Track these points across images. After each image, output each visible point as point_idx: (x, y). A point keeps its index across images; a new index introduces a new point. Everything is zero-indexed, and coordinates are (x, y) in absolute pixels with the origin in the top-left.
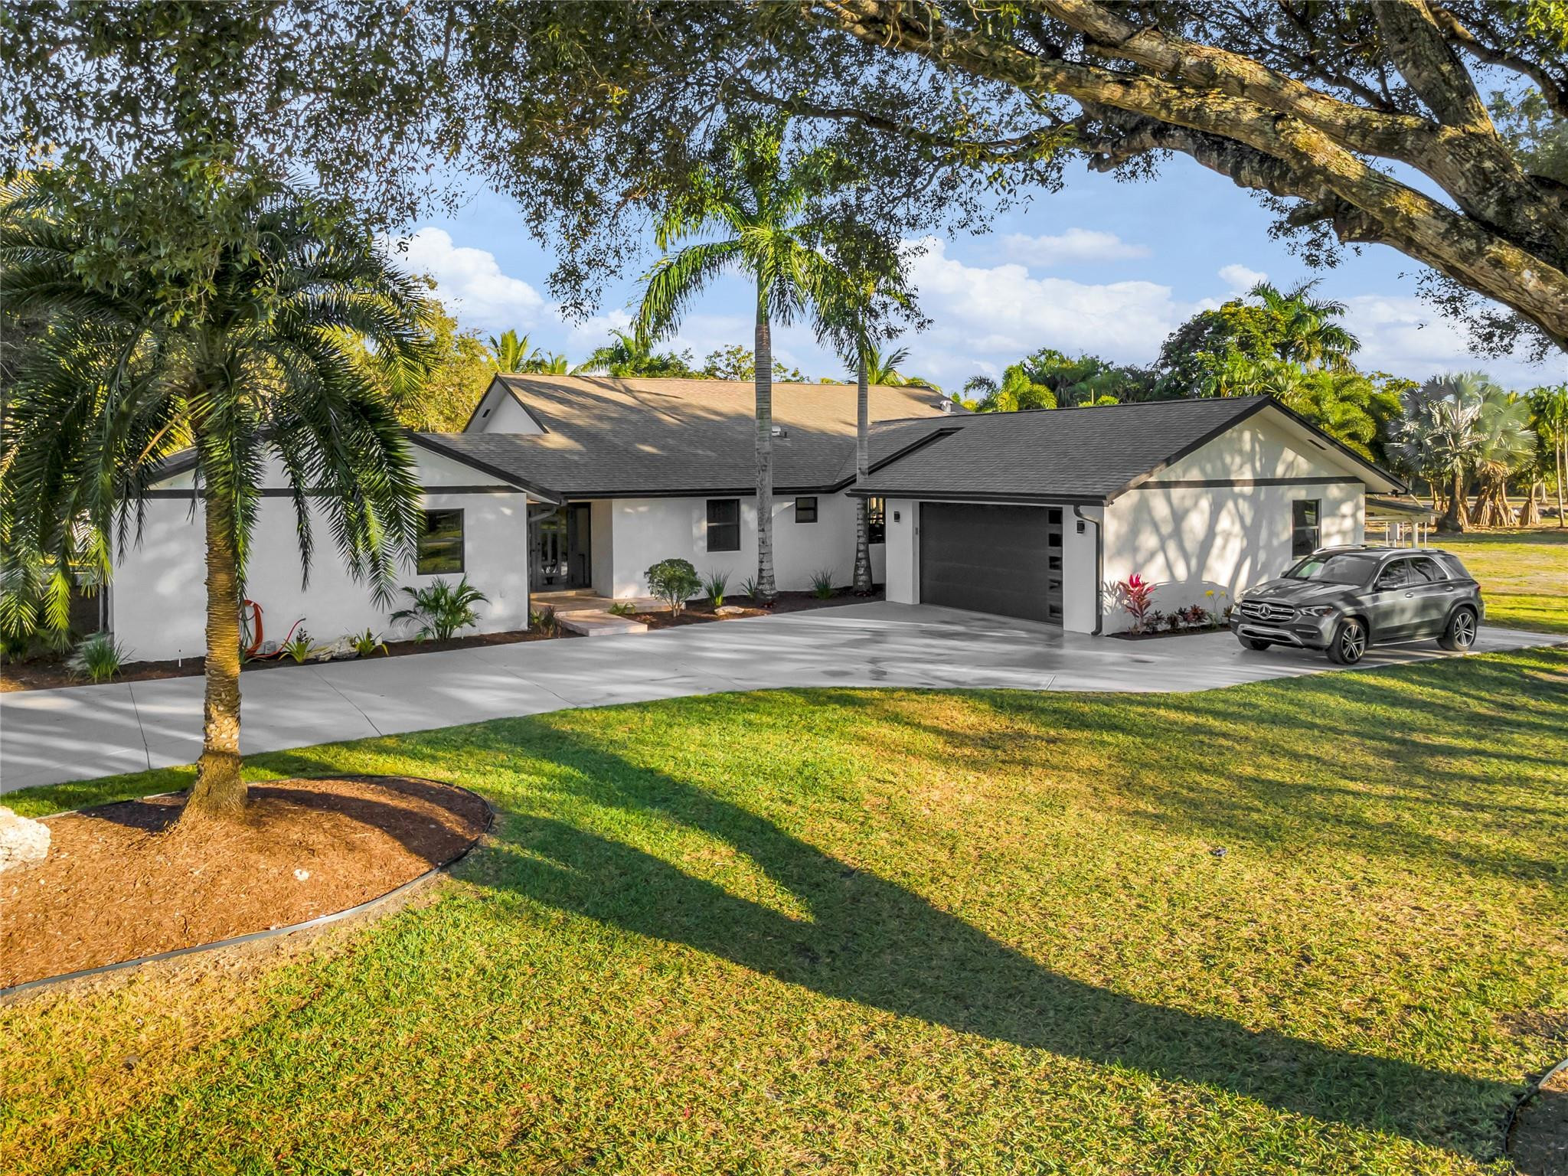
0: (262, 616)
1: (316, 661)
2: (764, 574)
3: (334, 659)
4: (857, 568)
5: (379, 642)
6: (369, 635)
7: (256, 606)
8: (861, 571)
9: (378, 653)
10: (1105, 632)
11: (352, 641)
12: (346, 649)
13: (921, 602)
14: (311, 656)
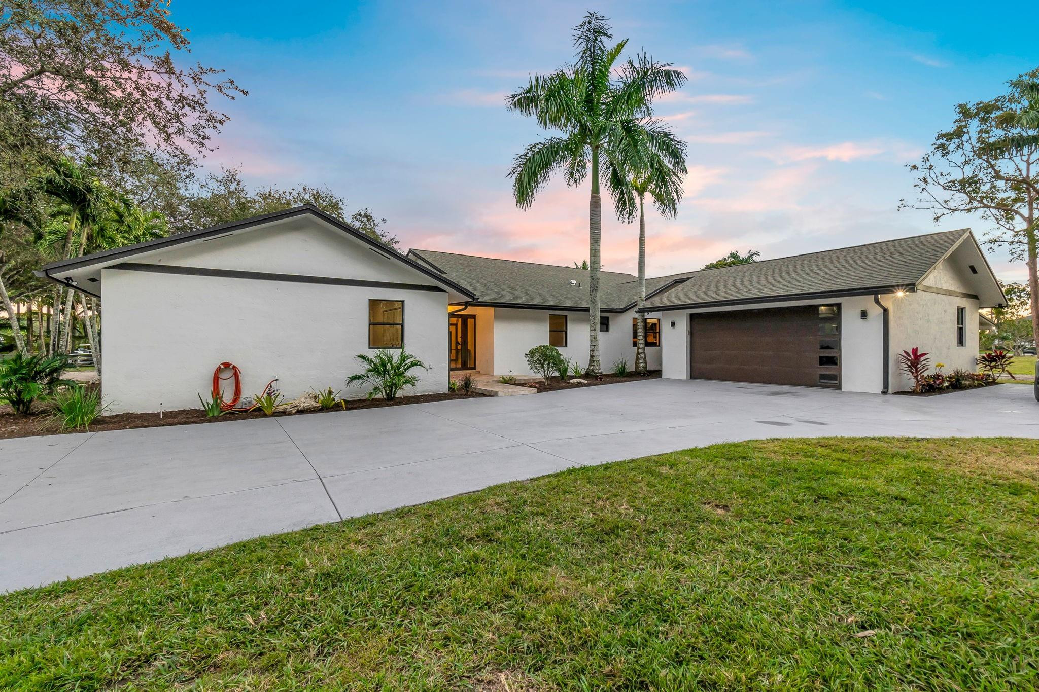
0: (241, 377)
1: (284, 413)
2: (595, 359)
3: (300, 412)
4: (638, 359)
5: (337, 399)
6: (330, 393)
7: (234, 367)
8: (641, 361)
9: (337, 407)
10: (890, 391)
11: (316, 397)
12: (310, 403)
13: (691, 378)
14: (280, 409)
